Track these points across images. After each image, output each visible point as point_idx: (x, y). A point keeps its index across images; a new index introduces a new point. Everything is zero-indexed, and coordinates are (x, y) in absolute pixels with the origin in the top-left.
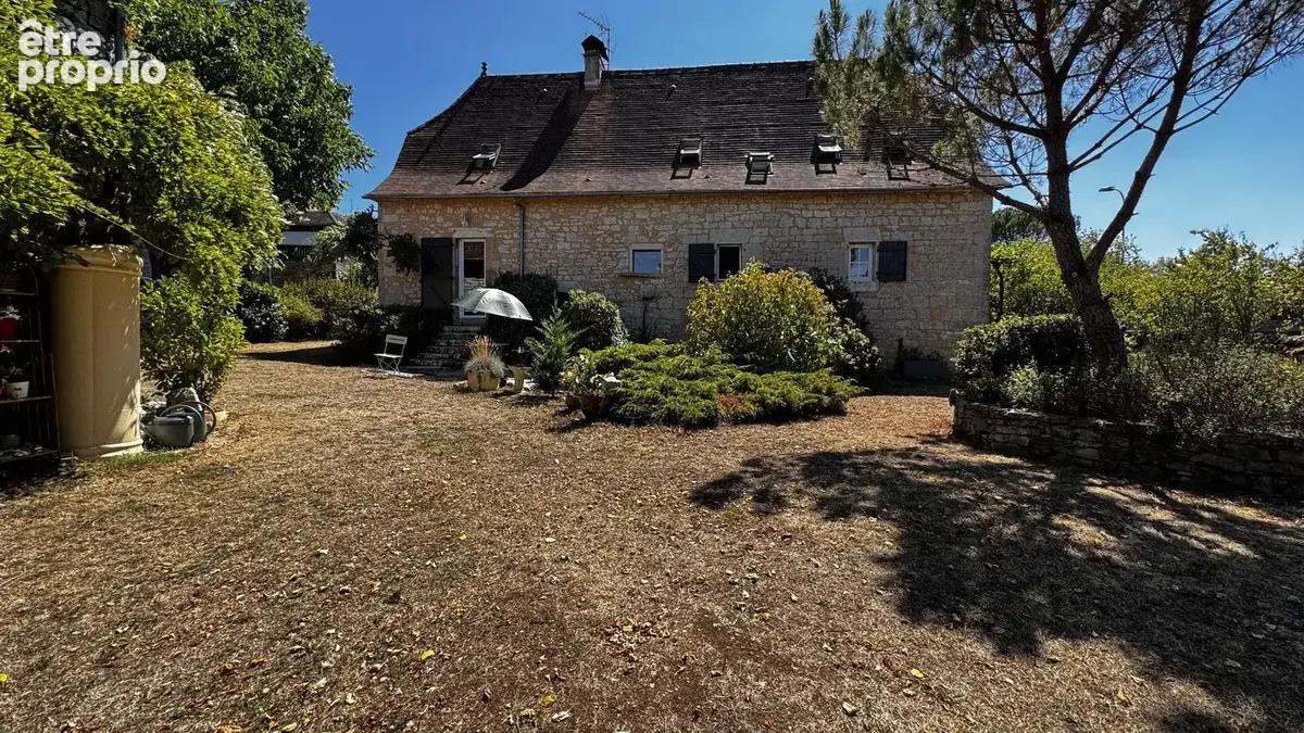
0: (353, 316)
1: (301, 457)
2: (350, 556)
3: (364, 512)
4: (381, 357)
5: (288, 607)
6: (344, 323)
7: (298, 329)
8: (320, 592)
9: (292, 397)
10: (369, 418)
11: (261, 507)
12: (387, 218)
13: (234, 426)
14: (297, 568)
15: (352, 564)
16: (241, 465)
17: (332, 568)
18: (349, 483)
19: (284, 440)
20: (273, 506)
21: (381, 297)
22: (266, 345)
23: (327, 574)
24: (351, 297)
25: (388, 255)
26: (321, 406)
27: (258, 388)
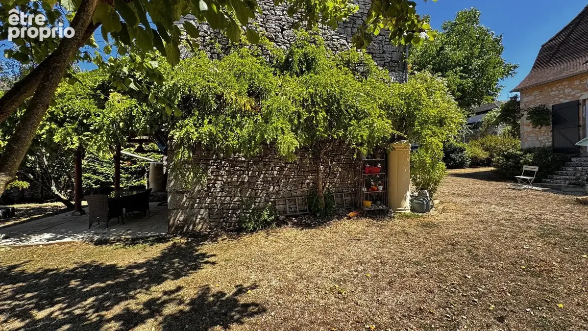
0: (504, 156)
1: (467, 226)
2: (481, 284)
3: (494, 264)
4: (519, 178)
5: (448, 295)
6: (498, 159)
7: (476, 162)
8: (463, 296)
9: (467, 196)
10: (507, 212)
11: (446, 245)
12: (525, 100)
13: (441, 207)
14: (456, 280)
15: (481, 289)
16: (441, 224)
17: (471, 287)
18: (489, 246)
19: (460, 217)
20: (450, 247)
21: (523, 143)
22: (460, 169)
23: (468, 289)
24: (505, 144)
25: (527, 119)
26: (481, 202)
27: (453, 190)
